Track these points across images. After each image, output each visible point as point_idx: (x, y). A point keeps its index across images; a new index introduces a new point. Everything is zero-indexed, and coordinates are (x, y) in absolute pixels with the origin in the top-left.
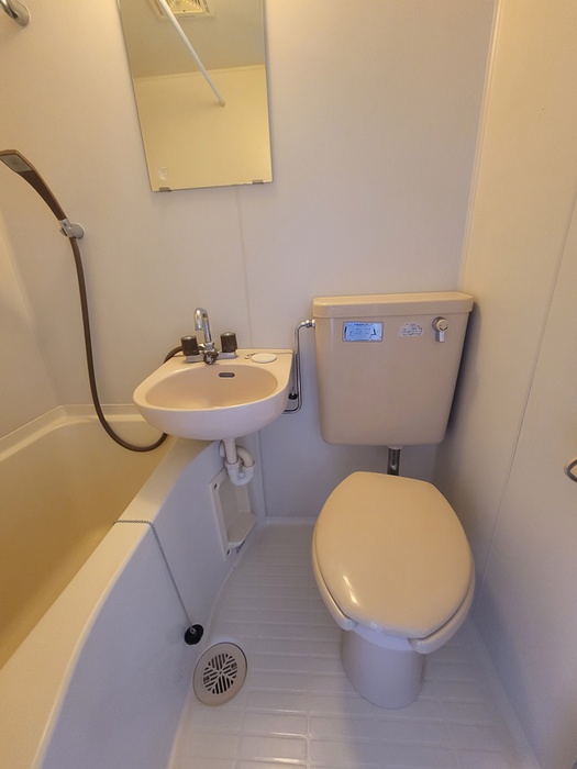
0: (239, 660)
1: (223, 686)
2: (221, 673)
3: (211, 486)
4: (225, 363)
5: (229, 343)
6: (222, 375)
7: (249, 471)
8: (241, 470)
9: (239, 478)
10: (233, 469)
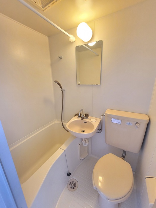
0: (77, 184)
1: (72, 188)
2: (73, 185)
3: (78, 145)
4: (85, 120)
5: (87, 116)
6: (84, 122)
7: (87, 144)
8: (85, 143)
9: (85, 144)
10: (84, 143)
